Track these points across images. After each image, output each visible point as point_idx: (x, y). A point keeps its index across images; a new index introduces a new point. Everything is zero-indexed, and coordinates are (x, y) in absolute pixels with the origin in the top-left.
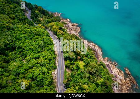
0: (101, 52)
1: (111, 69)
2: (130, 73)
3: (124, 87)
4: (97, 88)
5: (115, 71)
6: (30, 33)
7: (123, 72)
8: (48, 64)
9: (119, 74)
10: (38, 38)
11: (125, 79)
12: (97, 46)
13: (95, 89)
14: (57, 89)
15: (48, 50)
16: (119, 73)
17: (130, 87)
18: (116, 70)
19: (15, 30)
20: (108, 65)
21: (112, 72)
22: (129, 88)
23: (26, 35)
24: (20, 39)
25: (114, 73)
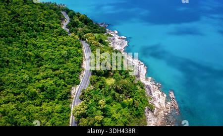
0: (146, 71)
1: (152, 90)
2: (174, 97)
3: (162, 112)
4: (123, 108)
5: (156, 93)
6: (55, 42)
7: (165, 95)
8: (69, 77)
9: (159, 97)
10: (63, 48)
11: (166, 103)
12: (142, 63)
13: (120, 109)
14: (73, 105)
15: (72, 62)
16: (161, 96)
17: (170, 112)
18: (158, 93)
19: (37, 37)
20: (148, 86)
21: (152, 95)
22: (167, 114)
23: (50, 44)
24: (40, 47)
25: (153, 95)
